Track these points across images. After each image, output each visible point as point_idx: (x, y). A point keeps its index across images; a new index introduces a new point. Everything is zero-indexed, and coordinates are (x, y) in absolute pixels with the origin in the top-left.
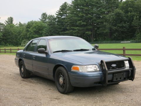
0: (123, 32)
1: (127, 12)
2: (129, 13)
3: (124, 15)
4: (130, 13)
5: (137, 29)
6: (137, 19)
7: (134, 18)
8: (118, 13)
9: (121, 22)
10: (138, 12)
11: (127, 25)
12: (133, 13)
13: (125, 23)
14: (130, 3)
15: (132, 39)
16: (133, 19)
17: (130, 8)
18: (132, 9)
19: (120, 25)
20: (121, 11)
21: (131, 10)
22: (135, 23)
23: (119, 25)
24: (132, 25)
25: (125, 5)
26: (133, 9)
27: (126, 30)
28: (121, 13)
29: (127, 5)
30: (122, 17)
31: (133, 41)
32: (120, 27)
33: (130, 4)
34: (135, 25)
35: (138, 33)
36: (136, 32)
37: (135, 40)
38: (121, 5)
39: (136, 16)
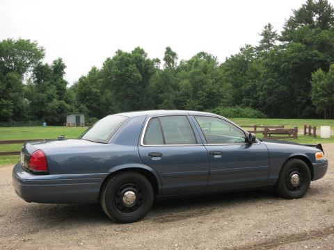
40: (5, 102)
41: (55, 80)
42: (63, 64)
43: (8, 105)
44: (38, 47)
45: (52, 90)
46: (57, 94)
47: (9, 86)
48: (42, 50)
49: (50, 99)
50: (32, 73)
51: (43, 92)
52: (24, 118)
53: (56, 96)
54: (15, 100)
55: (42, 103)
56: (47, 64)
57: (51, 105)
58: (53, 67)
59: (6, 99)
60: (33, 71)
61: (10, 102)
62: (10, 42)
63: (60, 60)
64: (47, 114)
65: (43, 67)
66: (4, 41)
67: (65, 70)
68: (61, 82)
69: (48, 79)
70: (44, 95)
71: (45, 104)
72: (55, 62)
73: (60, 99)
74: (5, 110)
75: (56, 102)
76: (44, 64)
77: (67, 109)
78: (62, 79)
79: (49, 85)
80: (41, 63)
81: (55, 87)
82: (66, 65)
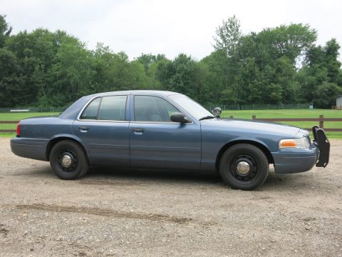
0: (13, 93)
1: (21, 56)
2: (26, 58)
3: (16, 61)
4: (29, 57)
5: (40, 87)
6: (40, 69)
7: (37, 68)
8: (6, 56)
9: (10, 73)
10: (44, 58)
11: (22, 79)
12: (33, 59)
13: (18, 76)
14: (27, 39)
15: (32, 106)
16: (33, 70)
17: (27, 49)
18: (31, 50)
19: (10, 79)
20: (10, 53)
21: (29, 52)
22: (37, 76)
23: (8, 78)
24: (32, 80)
25: (18, 43)
26: (34, 52)
27: (19, 90)
28: (10, 57)
29: (22, 44)
30: (12, 64)
31: (34, 108)
32: (9, 83)
33: (27, 42)
34: (37, 79)
35: (43, 95)
36: (39, 93)
37: (36, 106)
38: (8, 42)
39: (40, 65)
40: (274, 86)
41: (327, 62)
42: (337, 45)
43: (277, 89)
44: (310, 30)
45: (323, 73)
46: (328, 76)
47: (279, 70)
48: (314, 32)
49: (320, 81)
50: (304, 56)
51: (313, 74)
52: (294, 101)
53: (327, 78)
54: (284, 84)
55: (311, 86)
56: (320, 47)
57: (320, 87)
58: (326, 48)
59: (276, 83)
60: (307, 54)
61: (279, 86)
62: (282, 28)
63: (334, 41)
64: (317, 97)
65: (316, 49)
66: (277, 28)
67: (339, 51)
68: (334, 64)
69: (320, 61)
70: (314, 78)
71: (315, 86)
72: (328, 43)
73: (331, 81)
74: (274, 94)
75: (326, 85)
76: (317, 46)
77: (338, 92)
78: (335, 60)
79: (320, 67)
80: (314, 45)
81: (326, 69)
82: (340, 45)
